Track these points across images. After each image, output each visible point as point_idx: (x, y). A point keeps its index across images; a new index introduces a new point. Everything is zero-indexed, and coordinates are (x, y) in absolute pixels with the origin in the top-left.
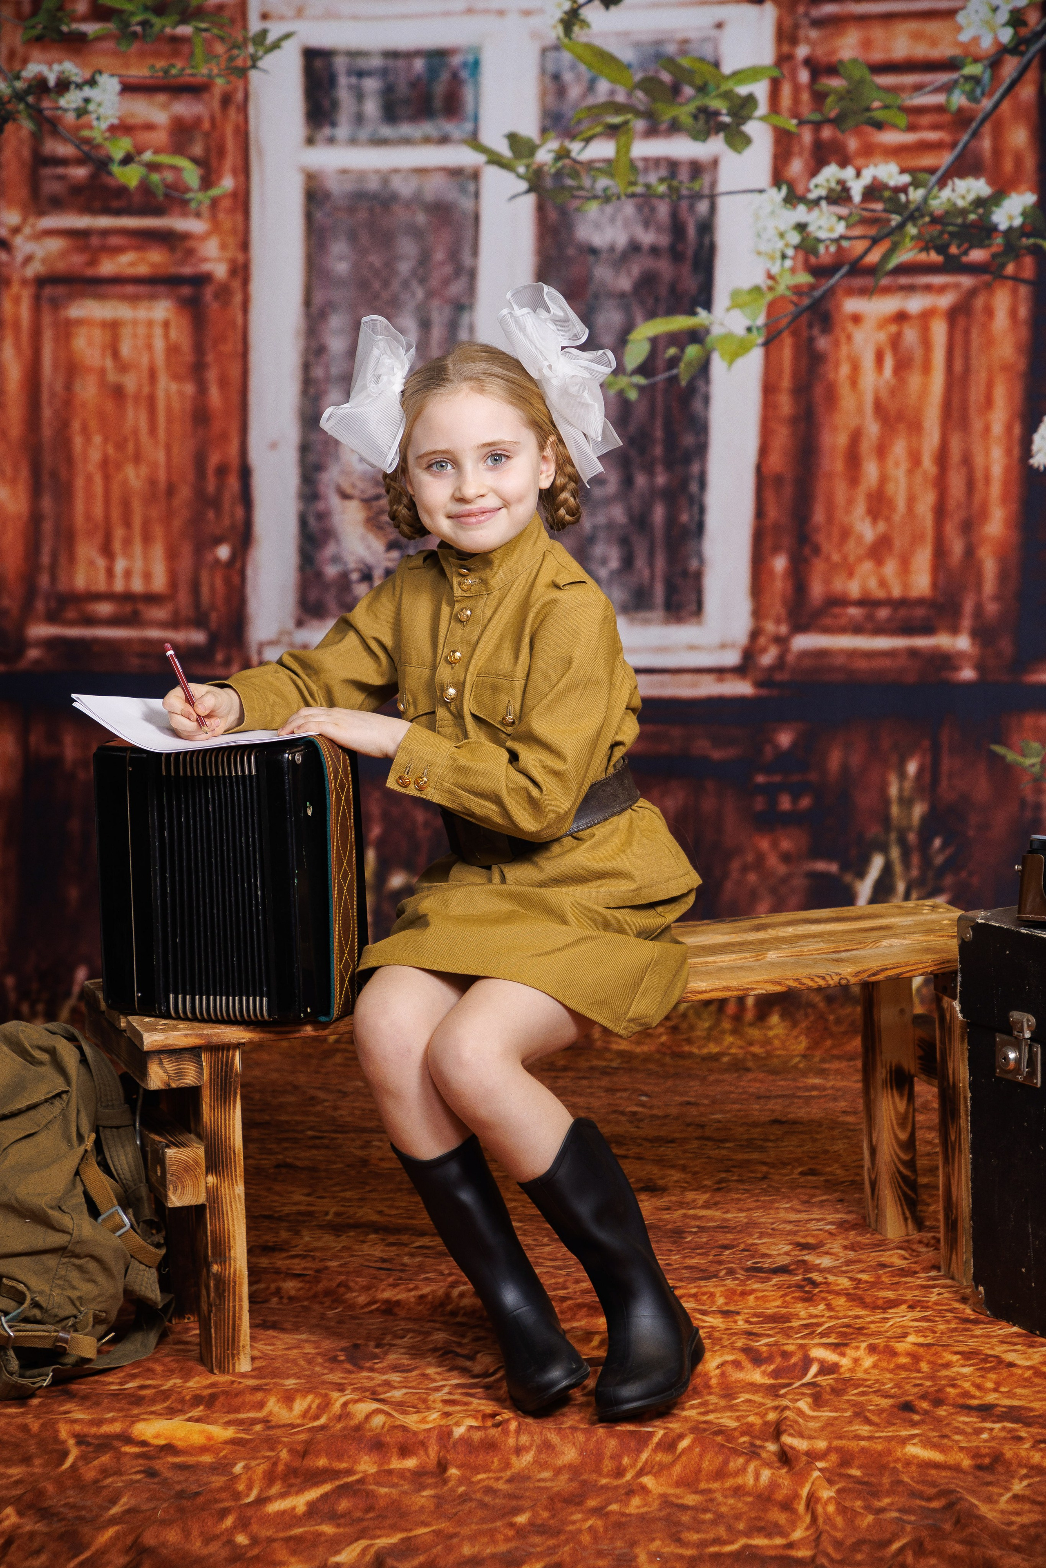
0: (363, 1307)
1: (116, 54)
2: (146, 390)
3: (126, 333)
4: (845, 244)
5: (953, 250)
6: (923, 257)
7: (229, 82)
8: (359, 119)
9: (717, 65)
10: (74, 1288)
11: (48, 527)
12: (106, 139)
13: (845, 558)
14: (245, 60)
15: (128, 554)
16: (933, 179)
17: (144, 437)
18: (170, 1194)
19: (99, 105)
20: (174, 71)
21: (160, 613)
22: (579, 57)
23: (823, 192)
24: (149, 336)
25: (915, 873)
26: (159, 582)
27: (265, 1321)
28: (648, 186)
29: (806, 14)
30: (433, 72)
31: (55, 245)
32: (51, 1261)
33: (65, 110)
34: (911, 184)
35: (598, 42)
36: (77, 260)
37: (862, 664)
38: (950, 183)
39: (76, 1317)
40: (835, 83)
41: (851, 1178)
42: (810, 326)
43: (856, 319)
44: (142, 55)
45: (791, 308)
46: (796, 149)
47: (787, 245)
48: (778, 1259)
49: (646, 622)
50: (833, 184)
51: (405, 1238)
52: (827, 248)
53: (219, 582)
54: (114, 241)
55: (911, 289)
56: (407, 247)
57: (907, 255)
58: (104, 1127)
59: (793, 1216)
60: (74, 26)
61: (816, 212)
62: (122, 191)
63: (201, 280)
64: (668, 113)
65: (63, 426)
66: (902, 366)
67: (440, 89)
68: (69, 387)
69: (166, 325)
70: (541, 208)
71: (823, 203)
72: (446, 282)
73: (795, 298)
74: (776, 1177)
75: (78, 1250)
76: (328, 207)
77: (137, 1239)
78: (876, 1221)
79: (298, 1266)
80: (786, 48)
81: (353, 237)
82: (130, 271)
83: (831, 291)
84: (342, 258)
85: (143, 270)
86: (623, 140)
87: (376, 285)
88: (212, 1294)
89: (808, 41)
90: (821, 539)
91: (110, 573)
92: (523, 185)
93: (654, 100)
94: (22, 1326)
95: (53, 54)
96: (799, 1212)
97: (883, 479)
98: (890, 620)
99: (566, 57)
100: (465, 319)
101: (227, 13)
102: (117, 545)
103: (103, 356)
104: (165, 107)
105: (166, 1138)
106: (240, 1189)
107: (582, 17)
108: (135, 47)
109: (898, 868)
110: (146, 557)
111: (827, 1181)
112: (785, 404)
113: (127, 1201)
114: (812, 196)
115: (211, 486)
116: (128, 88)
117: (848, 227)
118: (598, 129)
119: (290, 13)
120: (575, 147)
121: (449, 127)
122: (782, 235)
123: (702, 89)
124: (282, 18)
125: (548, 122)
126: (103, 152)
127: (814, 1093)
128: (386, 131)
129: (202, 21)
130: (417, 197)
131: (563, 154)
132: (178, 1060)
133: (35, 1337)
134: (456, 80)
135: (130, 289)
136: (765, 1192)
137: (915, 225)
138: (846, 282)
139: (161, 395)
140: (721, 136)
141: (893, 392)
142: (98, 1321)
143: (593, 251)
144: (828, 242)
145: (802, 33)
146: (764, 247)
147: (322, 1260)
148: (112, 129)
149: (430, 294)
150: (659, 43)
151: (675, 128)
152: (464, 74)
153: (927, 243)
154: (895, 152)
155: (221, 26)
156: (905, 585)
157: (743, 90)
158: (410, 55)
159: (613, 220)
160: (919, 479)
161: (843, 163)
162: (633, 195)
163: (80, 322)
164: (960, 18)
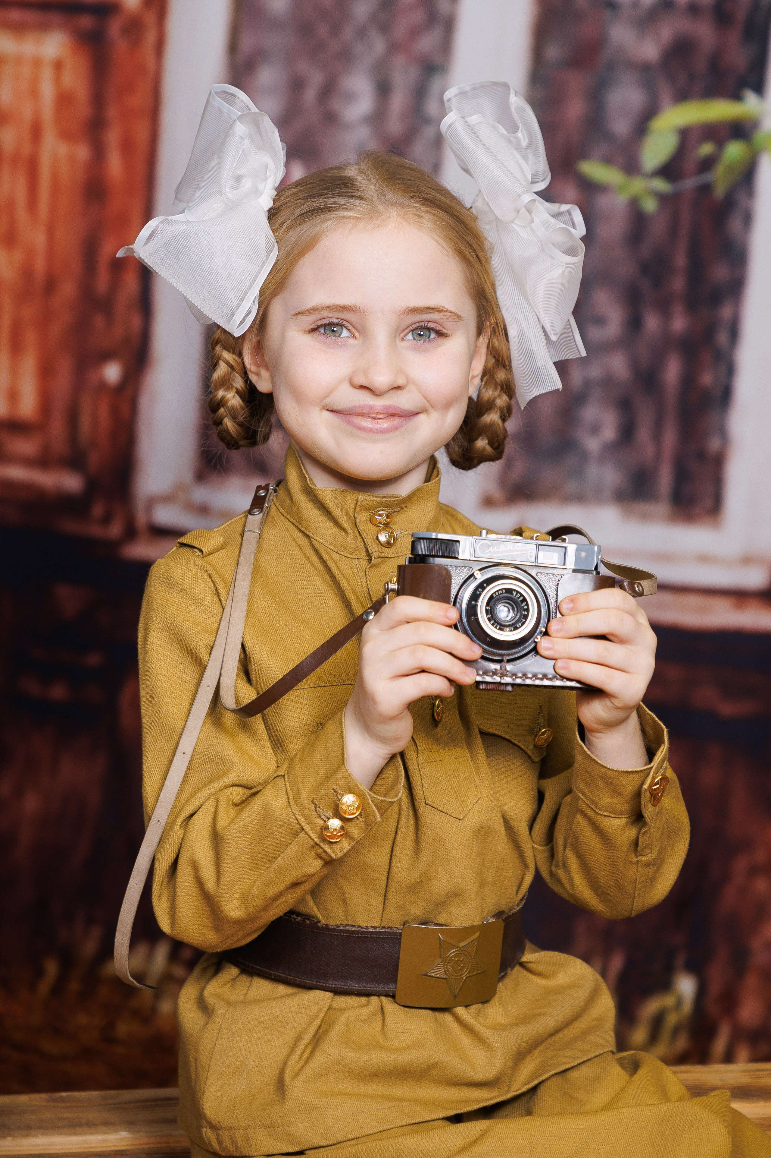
17: (21, 212)
21: (25, 447)
24: (35, 80)
26: (28, 406)
49: (645, 517)
53: (103, 411)
69: (58, 65)
72: (415, 33)
100: (436, 84)
110: (13, 371)
115: (102, 284)
139: (45, 158)
143: (611, 5)
149: (394, 48)
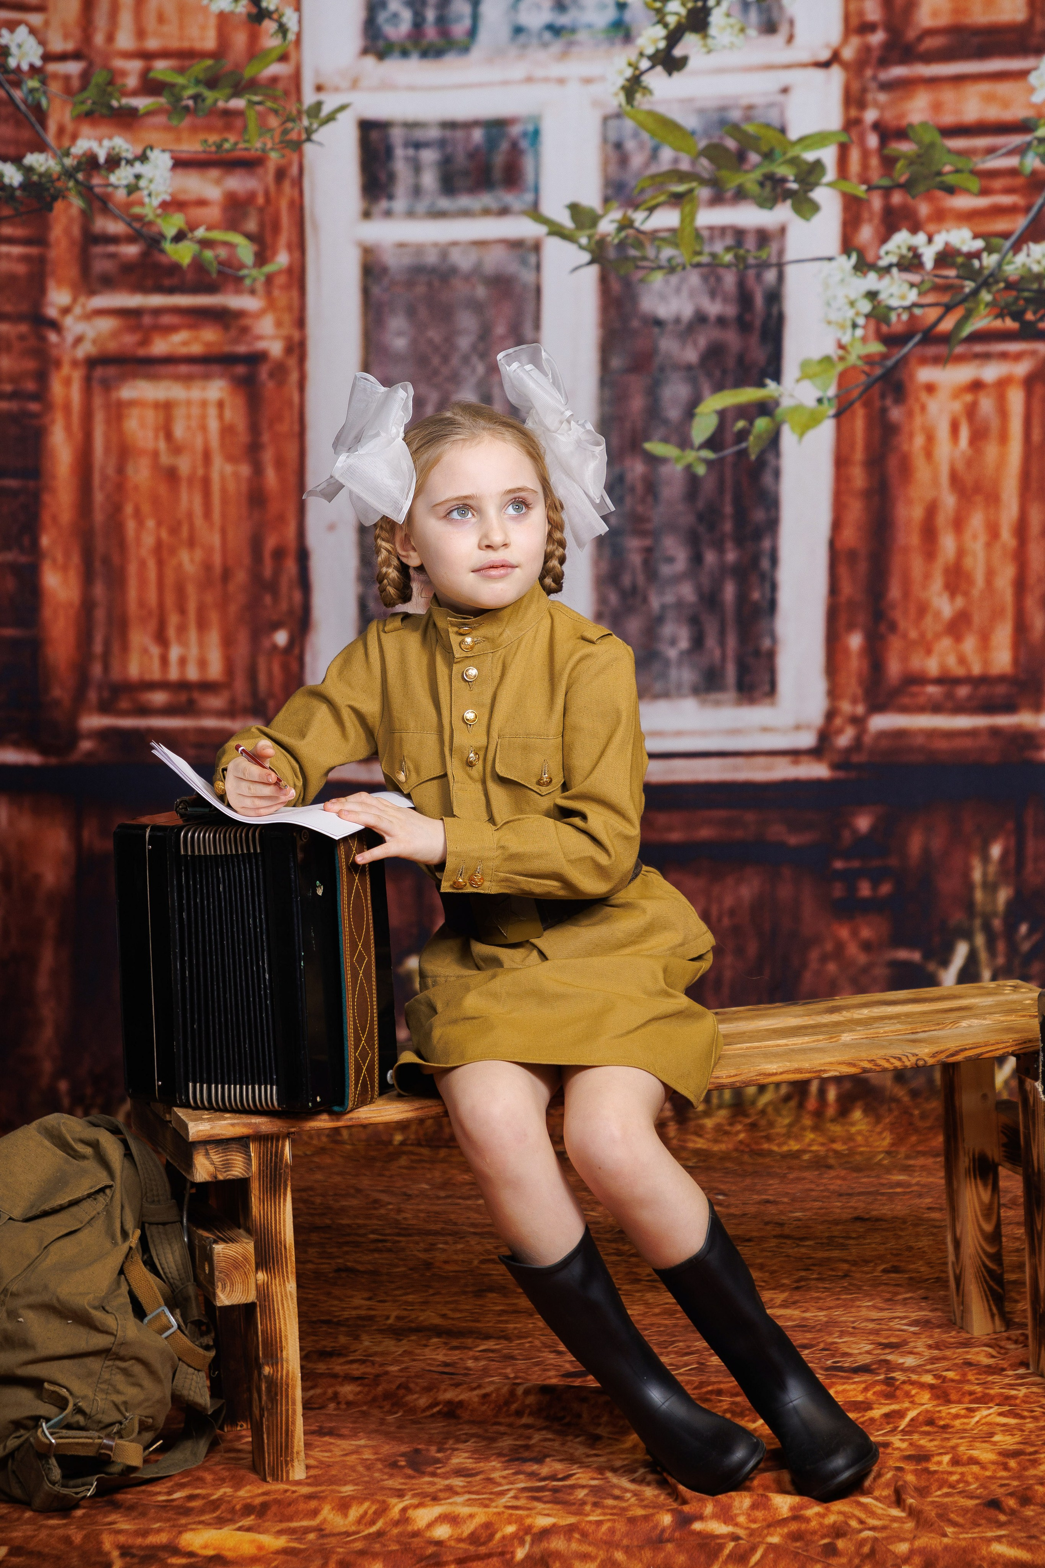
0: (424, 1411)
1: (168, 128)
2: (200, 472)
3: (179, 414)
4: (917, 311)
5: (1029, 316)
6: (998, 324)
7: (283, 156)
8: (417, 191)
9: (783, 131)
10: (118, 1392)
11: (100, 614)
12: (158, 216)
13: (922, 635)
14: (299, 134)
15: (184, 643)
16: (1008, 244)
17: (199, 521)
18: (219, 1292)
19: (151, 181)
20: (227, 146)
21: (216, 702)
22: (642, 125)
23: (894, 259)
24: (203, 417)
25: (1001, 960)
26: (215, 670)
27: (321, 1427)
28: (714, 255)
29: (874, 78)
30: (492, 142)
31: (106, 324)
32: (94, 1364)
33: (116, 187)
34: (984, 249)
35: (661, 109)
36: (129, 340)
37: (943, 745)
38: (1025, 248)
39: (121, 1423)
40: (905, 147)
41: (936, 1275)
42: (883, 396)
43: (930, 388)
44: (194, 129)
45: (863, 378)
46: (866, 215)
47: (857, 314)
48: (860, 1357)
49: (718, 703)
50: (904, 251)
51: (469, 1341)
52: (899, 315)
53: (276, 669)
54: (166, 320)
55: (986, 357)
56: (467, 322)
57: (981, 322)
58: (150, 1224)
59: (875, 1315)
60: (125, 101)
61: (887, 280)
62: (175, 268)
63: (256, 359)
64: (733, 181)
65: (116, 510)
66: (978, 436)
67: (499, 159)
68: (121, 470)
69: (221, 405)
70: (604, 280)
71: (895, 270)
73: (866, 368)
74: (858, 1275)
75: (123, 1352)
76: (386, 281)
77: (185, 1341)
78: (962, 1318)
79: (357, 1370)
80: (853, 113)
81: (411, 312)
82: (184, 351)
83: (904, 360)
84: (400, 334)
85: (196, 349)
86: (687, 209)
87: (436, 361)
88: (264, 1398)
89: (876, 104)
90: (897, 615)
91: (164, 660)
92: (586, 257)
93: (719, 168)
94: (64, 1432)
95: (103, 130)
96: (882, 1310)
97: (961, 553)
98: (970, 698)
99: (629, 124)
101: (281, 86)
102: (171, 632)
103: (156, 437)
104: (218, 182)
105: (214, 1234)
106: (292, 1286)
107: (644, 84)
108: (187, 121)
109: (983, 956)
110: (201, 644)
111: (911, 1278)
112: (858, 477)
113: (174, 1301)
114: (883, 263)
115: (268, 571)
116: (180, 164)
117: (920, 294)
118: (662, 198)
119: (345, 84)
120: (638, 217)
121: (509, 198)
122: (852, 304)
123: (768, 156)
124: (337, 89)
125: (610, 192)
126: (155, 229)
127: (899, 1190)
128: (444, 203)
129: (256, 94)
130: (476, 272)
131: (626, 224)
132: (225, 1150)
133: (78, 1444)
134: (515, 150)
135: (183, 369)
136: (846, 1290)
137: (989, 291)
138: (919, 351)
139: (215, 477)
140: (789, 203)
141: (969, 463)
142: (144, 1427)
143: (658, 323)
144: (900, 310)
145: (870, 97)
146: (834, 316)
147: (382, 1365)
148: (164, 205)
150: (723, 109)
151: (740, 196)
152: (524, 144)
153: (1002, 309)
154: (968, 217)
155: (275, 99)
156: (986, 662)
157: (810, 156)
158: (469, 125)
159: (678, 290)
160: (997, 552)
161: (914, 230)
162: (698, 265)
163: (132, 403)
164: (1033, 78)
